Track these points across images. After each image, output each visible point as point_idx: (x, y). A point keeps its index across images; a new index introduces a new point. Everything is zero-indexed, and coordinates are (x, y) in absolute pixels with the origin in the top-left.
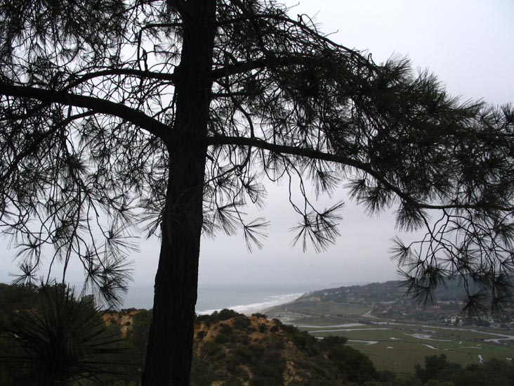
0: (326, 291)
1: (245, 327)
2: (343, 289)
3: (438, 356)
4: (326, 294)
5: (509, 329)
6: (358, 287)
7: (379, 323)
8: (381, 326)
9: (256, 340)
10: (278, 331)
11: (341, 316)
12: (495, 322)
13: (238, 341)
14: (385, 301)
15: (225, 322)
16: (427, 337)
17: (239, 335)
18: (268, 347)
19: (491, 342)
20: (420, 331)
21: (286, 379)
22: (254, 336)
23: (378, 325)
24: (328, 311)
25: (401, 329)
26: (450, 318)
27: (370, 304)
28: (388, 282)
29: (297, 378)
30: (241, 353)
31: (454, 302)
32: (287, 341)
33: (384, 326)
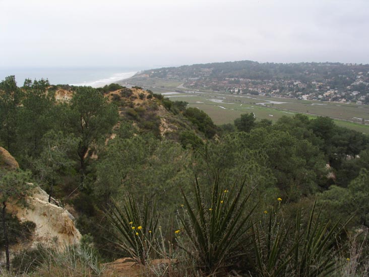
0: (152, 70)
1: (129, 96)
2: (164, 69)
3: (249, 114)
4: (153, 72)
5: (270, 97)
6: (174, 68)
7: (189, 92)
8: (190, 94)
9: (138, 104)
10: (152, 98)
11: (163, 87)
12: (262, 92)
13: (126, 106)
14: (192, 77)
15: (114, 93)
16: (220, 101)
17: (126, 101)
18: (147, 109)
19: (260, 105)
20: (215, 97)
21: (162, 130)
22: (136, 102)
23: (188, 93)
24: (154, 84)
25: (203, 96)
26: (234, 89)
27: (182, 79)
28: (194, 65)
29: (169, 129)
30: (129, 114)
31: (237, 79)
32: (159, 105)
33: (192, 94)
